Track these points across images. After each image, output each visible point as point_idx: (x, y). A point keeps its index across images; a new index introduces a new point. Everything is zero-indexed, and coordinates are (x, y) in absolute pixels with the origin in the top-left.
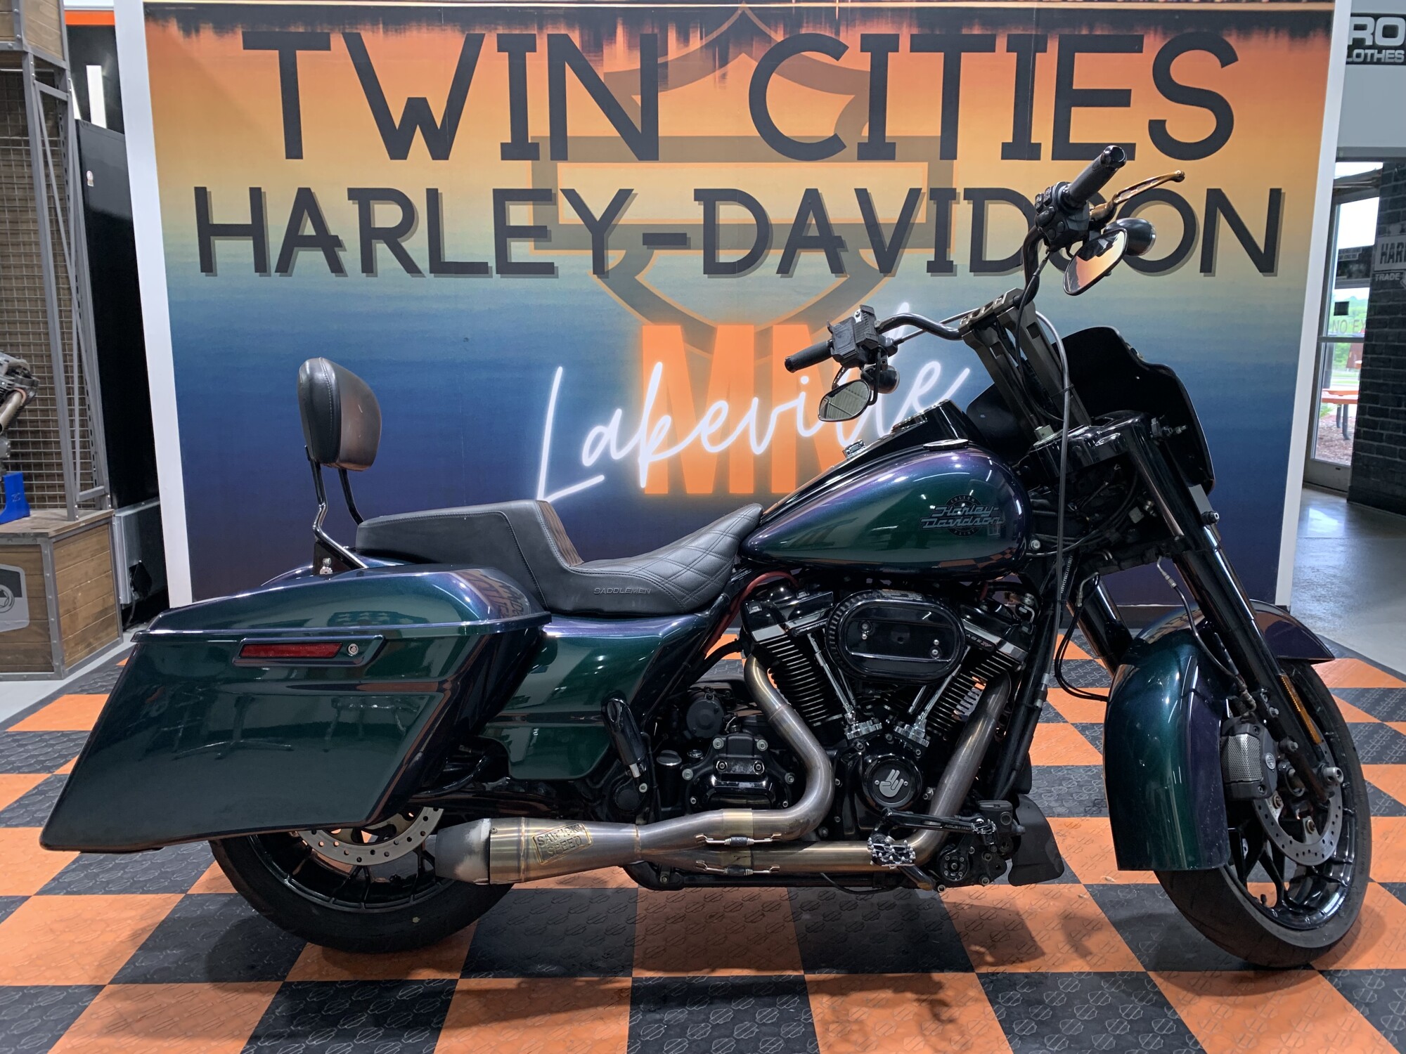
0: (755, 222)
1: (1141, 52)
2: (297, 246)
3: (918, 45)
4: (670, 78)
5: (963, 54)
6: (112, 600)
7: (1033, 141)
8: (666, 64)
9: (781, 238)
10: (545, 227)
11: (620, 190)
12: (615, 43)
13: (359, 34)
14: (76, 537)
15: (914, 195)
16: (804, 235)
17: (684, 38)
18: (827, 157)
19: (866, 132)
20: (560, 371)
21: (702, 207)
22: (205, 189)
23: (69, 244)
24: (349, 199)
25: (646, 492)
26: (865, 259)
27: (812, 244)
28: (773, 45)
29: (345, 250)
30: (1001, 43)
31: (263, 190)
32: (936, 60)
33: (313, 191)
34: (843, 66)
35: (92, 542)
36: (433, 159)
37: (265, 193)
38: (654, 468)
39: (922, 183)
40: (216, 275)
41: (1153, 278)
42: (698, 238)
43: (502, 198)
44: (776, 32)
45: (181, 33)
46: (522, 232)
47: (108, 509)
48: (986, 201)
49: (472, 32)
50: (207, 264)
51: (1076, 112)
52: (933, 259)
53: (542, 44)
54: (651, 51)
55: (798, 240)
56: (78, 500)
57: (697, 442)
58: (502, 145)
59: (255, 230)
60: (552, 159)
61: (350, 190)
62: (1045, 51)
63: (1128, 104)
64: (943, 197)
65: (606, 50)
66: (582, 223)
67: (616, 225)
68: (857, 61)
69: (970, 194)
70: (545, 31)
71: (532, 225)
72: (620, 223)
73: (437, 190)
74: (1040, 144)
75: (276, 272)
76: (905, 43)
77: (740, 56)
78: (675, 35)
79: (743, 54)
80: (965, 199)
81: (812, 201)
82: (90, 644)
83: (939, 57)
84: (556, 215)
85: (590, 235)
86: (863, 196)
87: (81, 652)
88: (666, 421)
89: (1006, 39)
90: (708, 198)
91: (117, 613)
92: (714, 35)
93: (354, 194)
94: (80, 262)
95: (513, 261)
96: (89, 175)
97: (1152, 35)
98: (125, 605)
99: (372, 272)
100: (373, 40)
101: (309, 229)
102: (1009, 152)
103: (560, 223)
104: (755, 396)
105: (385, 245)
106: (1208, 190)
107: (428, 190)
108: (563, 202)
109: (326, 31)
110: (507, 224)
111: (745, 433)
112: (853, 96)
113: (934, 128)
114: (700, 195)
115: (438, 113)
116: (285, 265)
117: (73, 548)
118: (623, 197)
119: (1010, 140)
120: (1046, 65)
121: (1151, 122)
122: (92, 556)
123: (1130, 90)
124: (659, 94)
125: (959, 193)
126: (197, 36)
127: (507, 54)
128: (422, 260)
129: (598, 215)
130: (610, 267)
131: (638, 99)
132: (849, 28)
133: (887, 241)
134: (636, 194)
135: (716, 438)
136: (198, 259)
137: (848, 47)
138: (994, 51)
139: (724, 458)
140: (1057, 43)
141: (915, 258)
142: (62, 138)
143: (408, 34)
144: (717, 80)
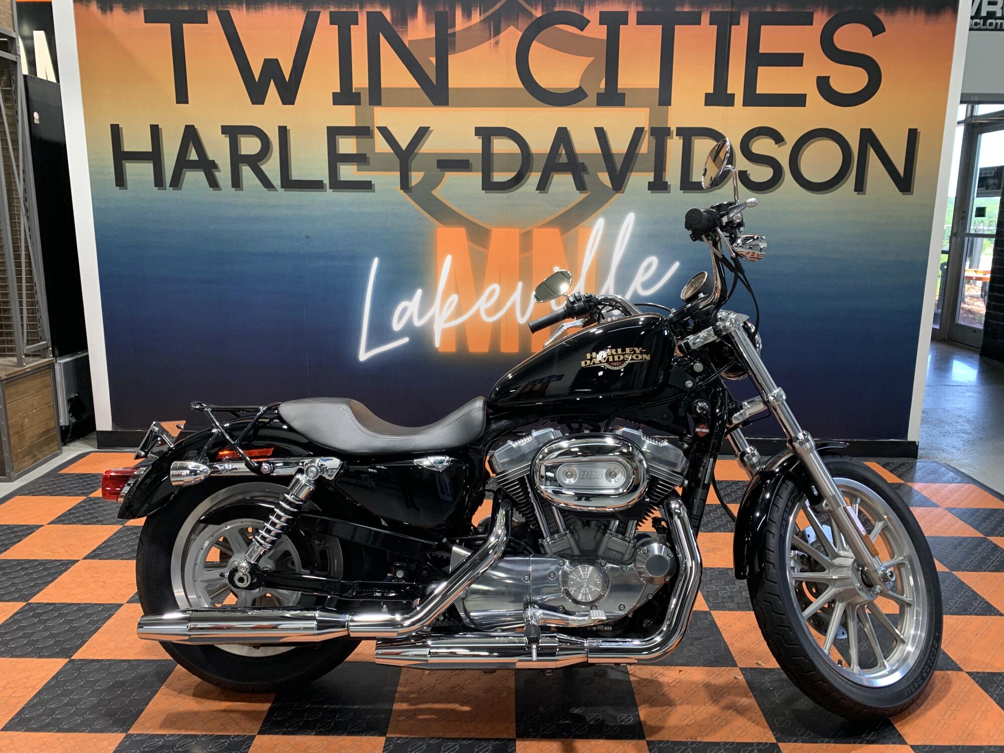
0: (520, 152)
1: (812, 25)
2: (186, 168)
3: (642, 20)
4: (456, 44)
5: (676, 26)
6: (53, 424)
7: (728, 92)
8: (454, 34)
9: (540, 164)
10: (366, 154)
11: (420, 128)
12: (417, 18)
13: (229, 12)
14: (24, 379)
15: (639, 132)
16: (556, 161)
17: (468, 14)
18: (575, 103)
19: (603, 85)
20: (376, 261)
21: (481, 140)
22: (118, 125)
23: (18, 166)
24: (222, 133)
25: (440, 351)
26: (602, 181)
27: (562, 169)
28: (534, 19)
29: (219, 171)
30: (705, 18)
31: (160, 127)
32: (656, 31)
33: (196, 127)
34: (586, 35)
35: (37, 382)
36: (283, 104)
37: (161, 128)
38: (445, 332)
39: (645, 124)
40: (127, 189)
41: (818, 195)
42: (477, 163)
43: (334, 133)
44: (536, 9)
45: (100, 11)
46: (348, 159)
47: (50, 358)
48: (693, 137)
49: (311, 10)
50: (120, 180)
51: (761, 70)
52: (653, 180)
53: (363, 19)
54: (443, 23)
55: (552, 165)
56: (25, 352)
57: (477, 314)
58: (335, 95)
59: (155, 156)
60: (370, 104)
61: (223, 127)
62: (738, 24)
63: (801, 65)
64: (661, 134)
65: (410, 24)
66: (392, 151)
67: (417, 153)
68: (597, 31)
69: (681, 131)
70: (364, 9)
71: (355, 153)
72: (420, 152)
73: (286, 127)
74: (734, 94)
75: (170, 186)
76: (632, 18)
77: (509, 29)
78: (461, 12)
79: (512, 27)
80: (677, 135)
81: (563, 136)
82: (35, 456)
83: (658, 29)
84: (373, 147)
85: (398, 161)
86: (601, 133)
87: (28, 461)
88: (454, 298)
89: (709, 15)
90: (486, 134)
91: (57, 433)
92: (490, 12)
93: (225, 130)
94: (27, 180)
95: (342, 179)
96: (36, 115)
97: (820, 12)
98: (65, 426)
99: (239, 187)
100: (240, 16)
101: (193, 156)
102: (710, 100)
103: (376, 151)
104: (520, 281)
105: (248, 168)
106: (862, 130)
107: (279, 127)
108: (378, 136)
109: (204, 9)
110: (337, 152)
111: (513, 307)
112: (593, 58)
113: (654, 82)
114: (479, 131)
115: (287, 71)
116: (176, 182)
117: (21, 387)
118: (422, 133)
119: (712, 91)
120: (739, 35)
121: (819, 78)
122: (37, 392)
123: (802, 55)
124: (449, 56)
125: (673, 131)
126: (111, 13)
127: (337, 26)
128: (276, 179)
129: (404, 145)
130: (413, 185)
131: (433, 60)
132: (591, 7)
133: (619, 166)
134: (432, 131)
135: (490, 312)
136: (113, 177)
137: (588, 22)
138: (700, 24)
139: (496, 326)
140: (748, 18)
141: (639, 180)
142: (13, 88)
143: (264, 11)
144: (492, 46)
